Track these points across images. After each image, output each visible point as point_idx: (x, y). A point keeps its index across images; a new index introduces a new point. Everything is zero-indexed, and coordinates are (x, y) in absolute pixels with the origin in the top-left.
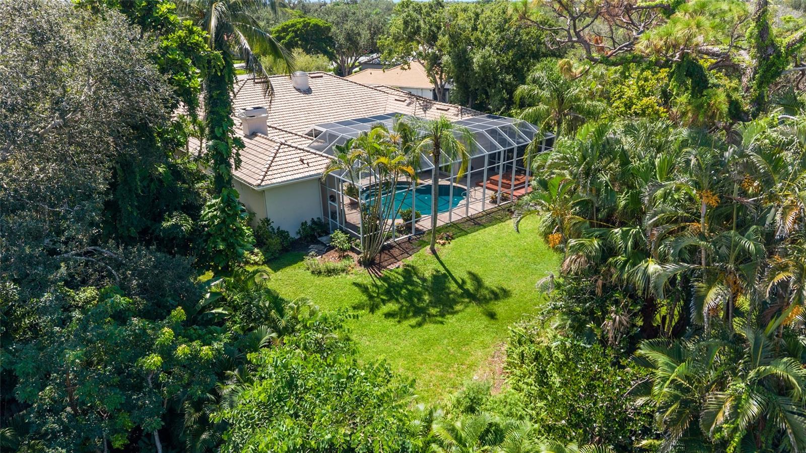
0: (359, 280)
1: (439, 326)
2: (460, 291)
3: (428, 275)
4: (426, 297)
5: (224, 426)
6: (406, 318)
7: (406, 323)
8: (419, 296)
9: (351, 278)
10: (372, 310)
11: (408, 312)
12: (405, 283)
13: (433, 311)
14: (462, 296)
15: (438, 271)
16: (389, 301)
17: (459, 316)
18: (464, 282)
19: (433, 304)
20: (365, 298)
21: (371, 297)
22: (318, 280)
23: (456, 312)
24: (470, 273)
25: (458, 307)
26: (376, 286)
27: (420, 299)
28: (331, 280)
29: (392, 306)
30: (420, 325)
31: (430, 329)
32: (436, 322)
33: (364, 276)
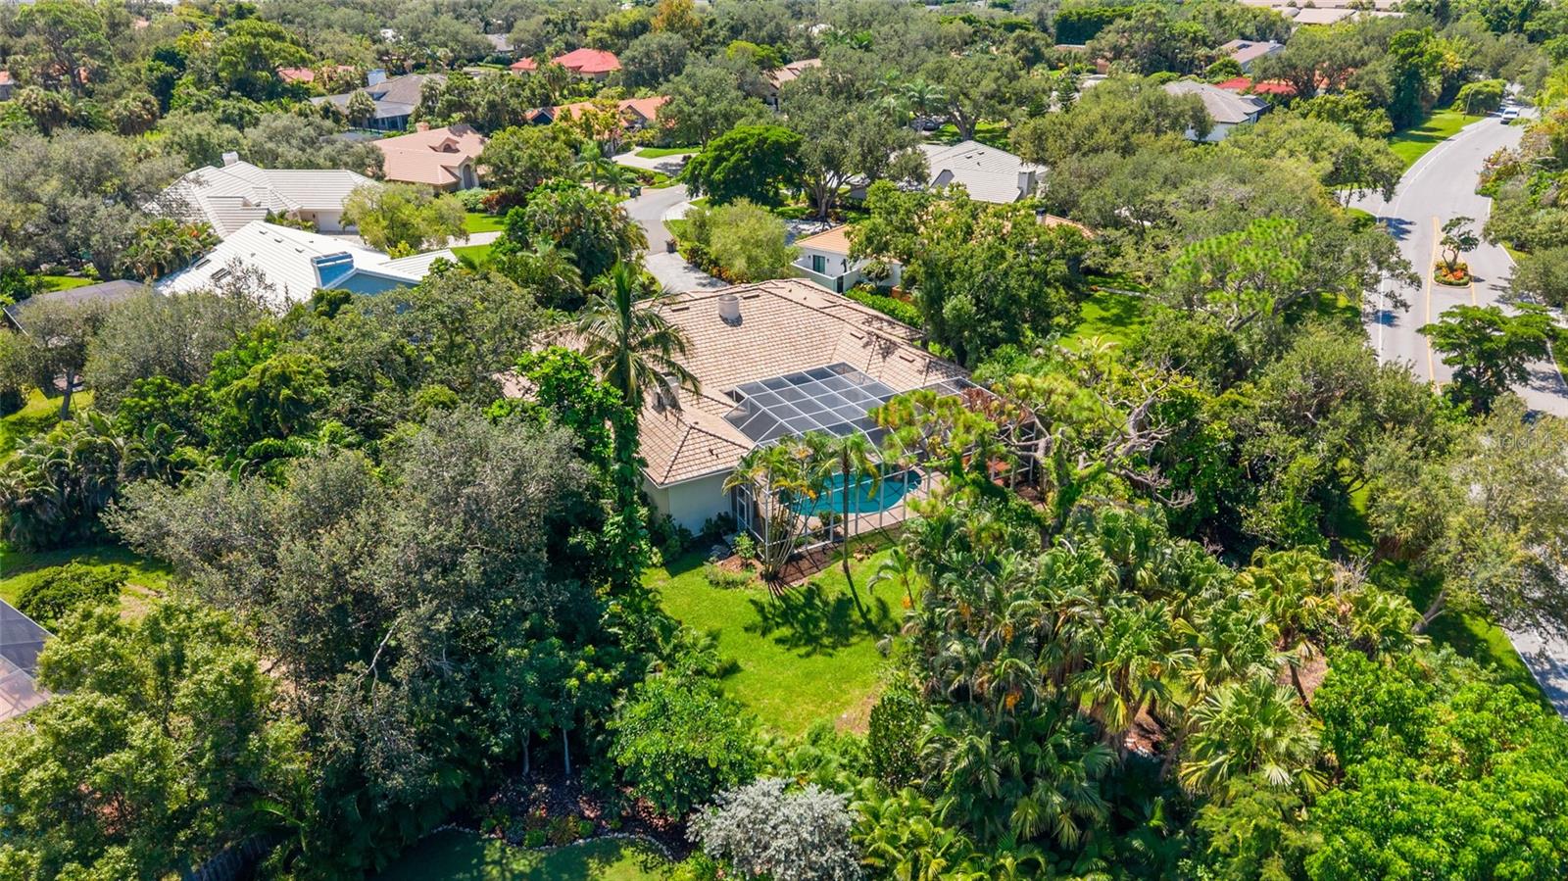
0: (757, 597)
1: (828, 658)
2: (862, 621)
3: (832, 598)
4: (823, 625)
5: (615, 732)
6: (797, 646)
7: (795, 651)
8: (816, 622)
9: (749, 593)
10: (764, 634)
11: (800, 639)
12: (805, 605)
13: (826, 641)
14: (862, 627)
15: (843, 594)
16: (783, 624)
17: (853, 648)
18: (869, 610)
19: (828, 634)
20: (759, 618)
21: (765, 619)
22: (715, 593)
23: (849, 645)
24: (879, 600)
25: (854, 640)
26: (773, 605)
27: (817, 626)
28: (729, 593)
29: (785, 631)
30: (808, 655)
31: (819, 660)
32: (825, 654)
33: (762, 591)
